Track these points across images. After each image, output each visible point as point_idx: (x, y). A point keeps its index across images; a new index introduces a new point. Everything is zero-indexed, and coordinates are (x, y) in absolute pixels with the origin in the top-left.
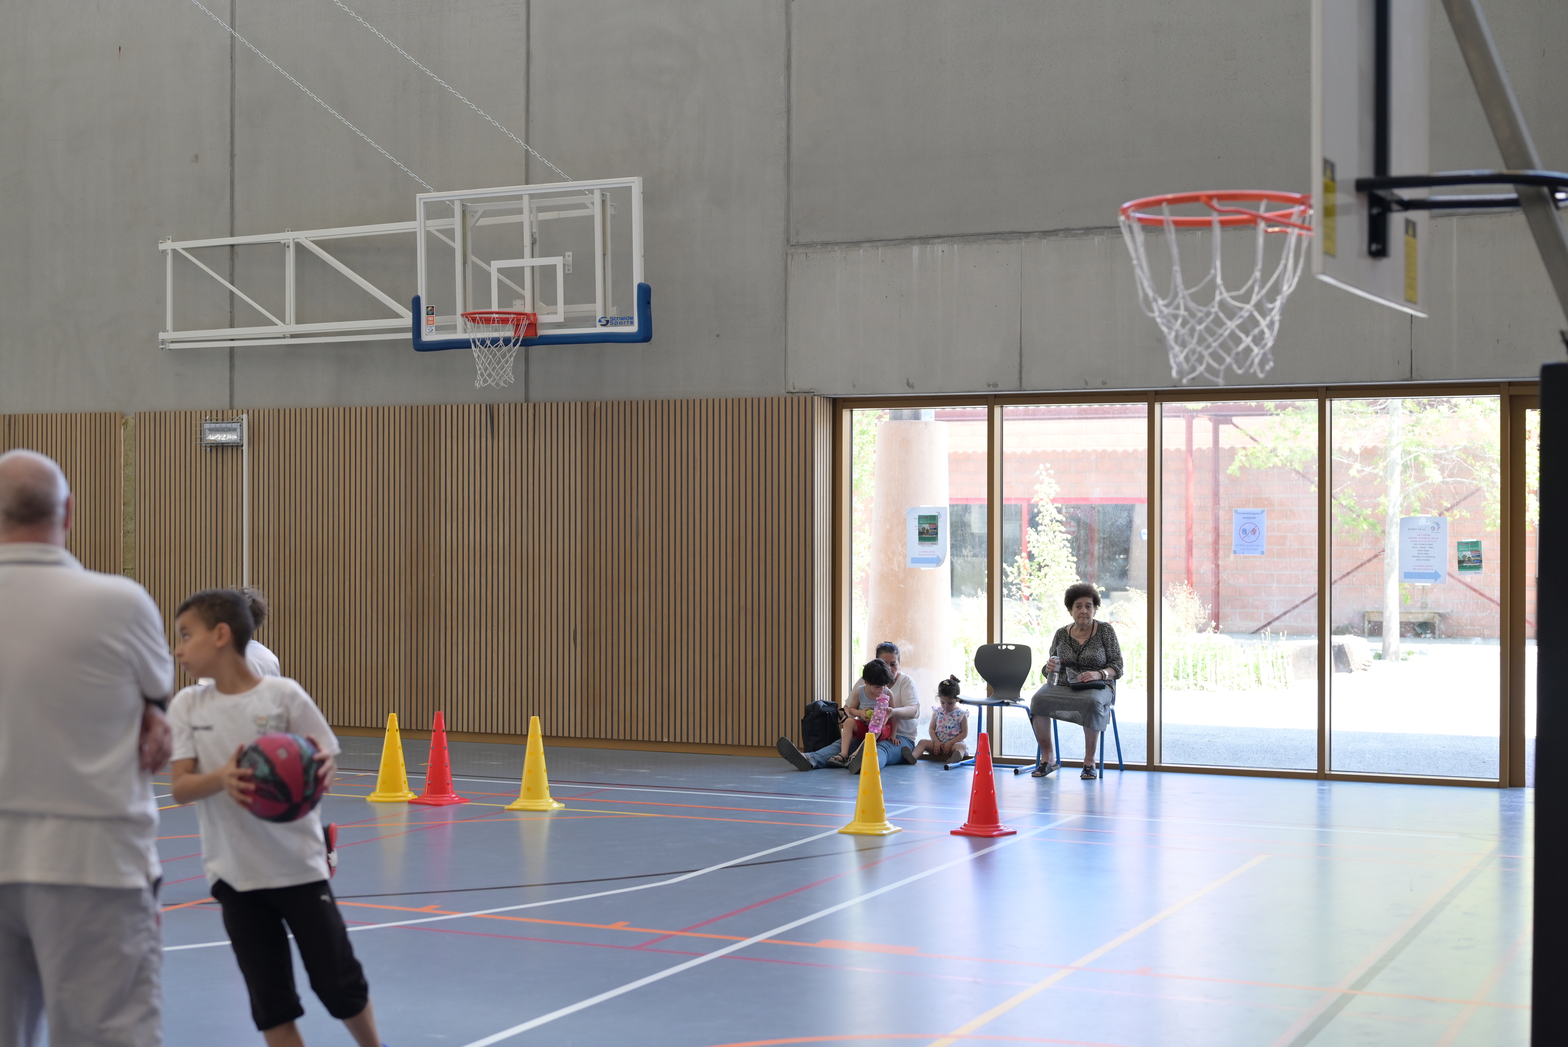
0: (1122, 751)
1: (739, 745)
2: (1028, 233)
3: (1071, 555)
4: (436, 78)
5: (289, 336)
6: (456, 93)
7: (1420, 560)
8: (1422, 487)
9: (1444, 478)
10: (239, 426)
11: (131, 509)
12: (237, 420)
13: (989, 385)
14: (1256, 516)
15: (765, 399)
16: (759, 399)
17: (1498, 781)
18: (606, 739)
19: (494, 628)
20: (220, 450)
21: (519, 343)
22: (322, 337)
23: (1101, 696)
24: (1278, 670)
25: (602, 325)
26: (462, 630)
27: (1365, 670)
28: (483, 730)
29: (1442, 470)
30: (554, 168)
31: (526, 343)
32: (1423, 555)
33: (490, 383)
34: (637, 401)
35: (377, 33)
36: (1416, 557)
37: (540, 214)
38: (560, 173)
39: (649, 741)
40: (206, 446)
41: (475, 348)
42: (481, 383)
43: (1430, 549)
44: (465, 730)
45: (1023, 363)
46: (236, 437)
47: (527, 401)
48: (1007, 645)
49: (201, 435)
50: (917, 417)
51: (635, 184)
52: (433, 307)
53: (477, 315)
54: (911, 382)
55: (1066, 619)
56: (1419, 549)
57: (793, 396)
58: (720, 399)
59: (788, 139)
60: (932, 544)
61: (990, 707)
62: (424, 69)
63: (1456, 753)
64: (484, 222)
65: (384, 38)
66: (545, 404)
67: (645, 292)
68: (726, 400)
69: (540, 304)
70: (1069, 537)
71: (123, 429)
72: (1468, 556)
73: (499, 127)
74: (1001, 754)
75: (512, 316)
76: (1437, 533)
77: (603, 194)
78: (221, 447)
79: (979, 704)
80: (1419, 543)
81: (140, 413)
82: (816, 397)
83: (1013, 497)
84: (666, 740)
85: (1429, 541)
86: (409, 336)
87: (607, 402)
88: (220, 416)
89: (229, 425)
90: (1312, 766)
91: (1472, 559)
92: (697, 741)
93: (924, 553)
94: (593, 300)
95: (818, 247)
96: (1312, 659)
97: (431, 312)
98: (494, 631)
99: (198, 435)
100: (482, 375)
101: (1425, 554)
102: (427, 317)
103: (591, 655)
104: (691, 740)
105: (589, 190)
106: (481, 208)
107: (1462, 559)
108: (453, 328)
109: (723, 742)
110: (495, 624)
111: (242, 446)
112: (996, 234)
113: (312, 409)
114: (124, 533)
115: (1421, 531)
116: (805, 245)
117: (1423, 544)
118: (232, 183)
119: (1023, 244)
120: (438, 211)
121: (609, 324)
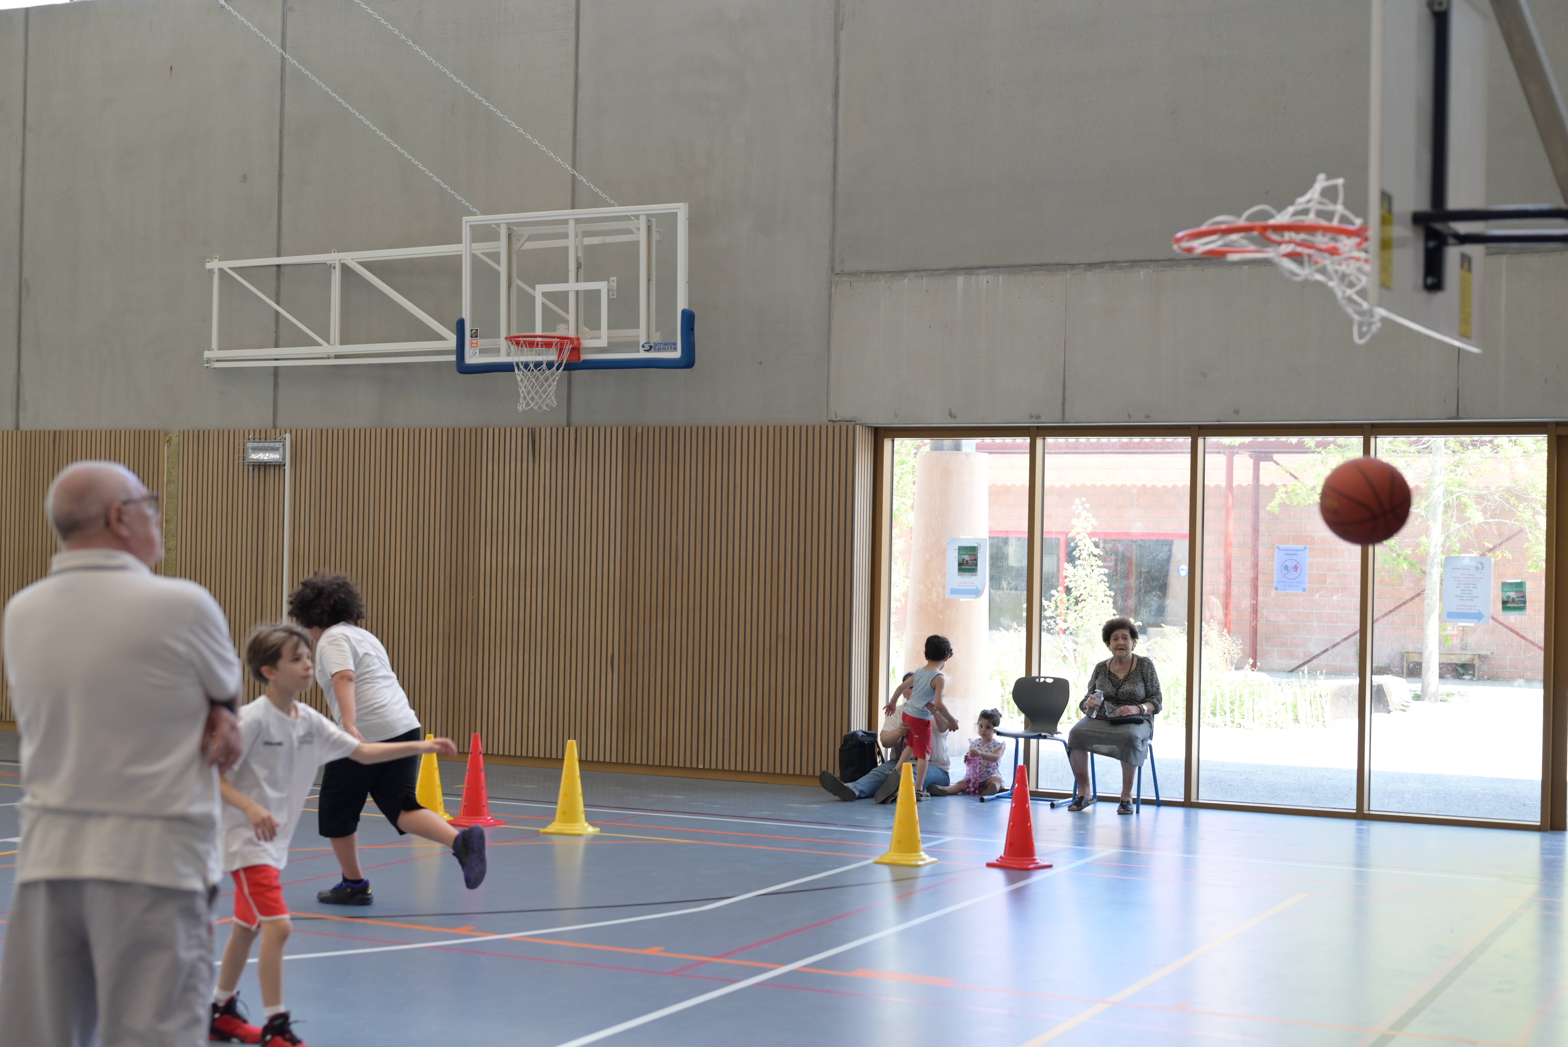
0: (1159, 787)
1: (774, 773)
2: (1074, 265)
3: (1108, 589)
4: (484, 102)
5: (333, 356)
6: (504, 117)
7: (1463, 600)
8: (1464, 527)
9: (1485, 519)
10: (281, 446)
11: (173, 527)
12: (280, 439)
13: (1031, 417)
14: (1298, 552)
15: (807, 427)
16: (801, 427)
17: (1539, 824)
18: (641, 764)
19: (531, 651)
20: (262, 469)
21: (562, 367)
22: (366, 358)
23: (1139, 731)
24: (1316, 709)
25: (646, 351)
26: (499, 653)
27: (1404, 711)
28: (518, 754)
29: (1484, 511)
30: (600, 193)
31: (570, 367)
32: (1467, 595)
33: (532, 407)
34: (679, 427)
35: (427, 56)
36: (1459, 596)
37: (585, 239)
38: (606, 198)
39: (685, 768)
40: (248, 465)
41: (519, 371)
42: (524, 406)
43: (1473, 589)
44: (501, 753)
45: (1066, 395)
46: (278, 457)
47: (569, 425)
48: (1045, 678)
49: (244, 454)
50: (958, 448)
51: (681, 210)
52: (477, 330)
53: (521, 339)
54: (953, 412)
55: (1105, 654)
56: (1463, 588)
57: (835, 424)
58: (762, 427)
59: (835, 168)
60: (972, 575)
61: (1027, 739)
62: (473, 93)
63: (1496, 796)
64: (530, 245)
65: (434, 62)
66: (587, 428)
67: (689, 318)
68: (768, 427)
69: (584, 329)
70: (1107, 571)
71: (166, 447)
72: (1512, 597)
73: (546, 152)
74: (1037, 787)
75: (556, 340)
76: (1481, 573)
77: (648, 220)
78: (263, 466)
79: (1016, 737)
80: (1462, 582)
81: (184, 431)
82: (858, 426)
83: (1054, 530)
84: (701, 766)
85: (1472, 581)
86: (453, 358)
87: (648, 428)
88: (263, 435)
89: (272, 444)
90: (1351, 805)
91: (1517, 599)
92: (733, 768)
93: (964, 584)
94: (637, 326)
95: (863, 275)
96: (1350, 699)
97: (474, 335)
98: (531, 654)
99: (241, 455)
100: (525, 398)
101: (1468, 594)
102: (471, 340)
103: (628, 680)
104: (726, 768)
105: (634, 216)
106: (527, 232)
107: (1506, 599)
108: (497, 351)
109: (758, 770)
110: (533, 647)
111: (284, 465)
112: (1041, 265)
113: (354, 430)
115: (1465, 571)
116: (850, 274)
117: (1467, 584)
118: (280, 203)
119: (1069, 275)
120: (483, 234)
121: (652, 350)
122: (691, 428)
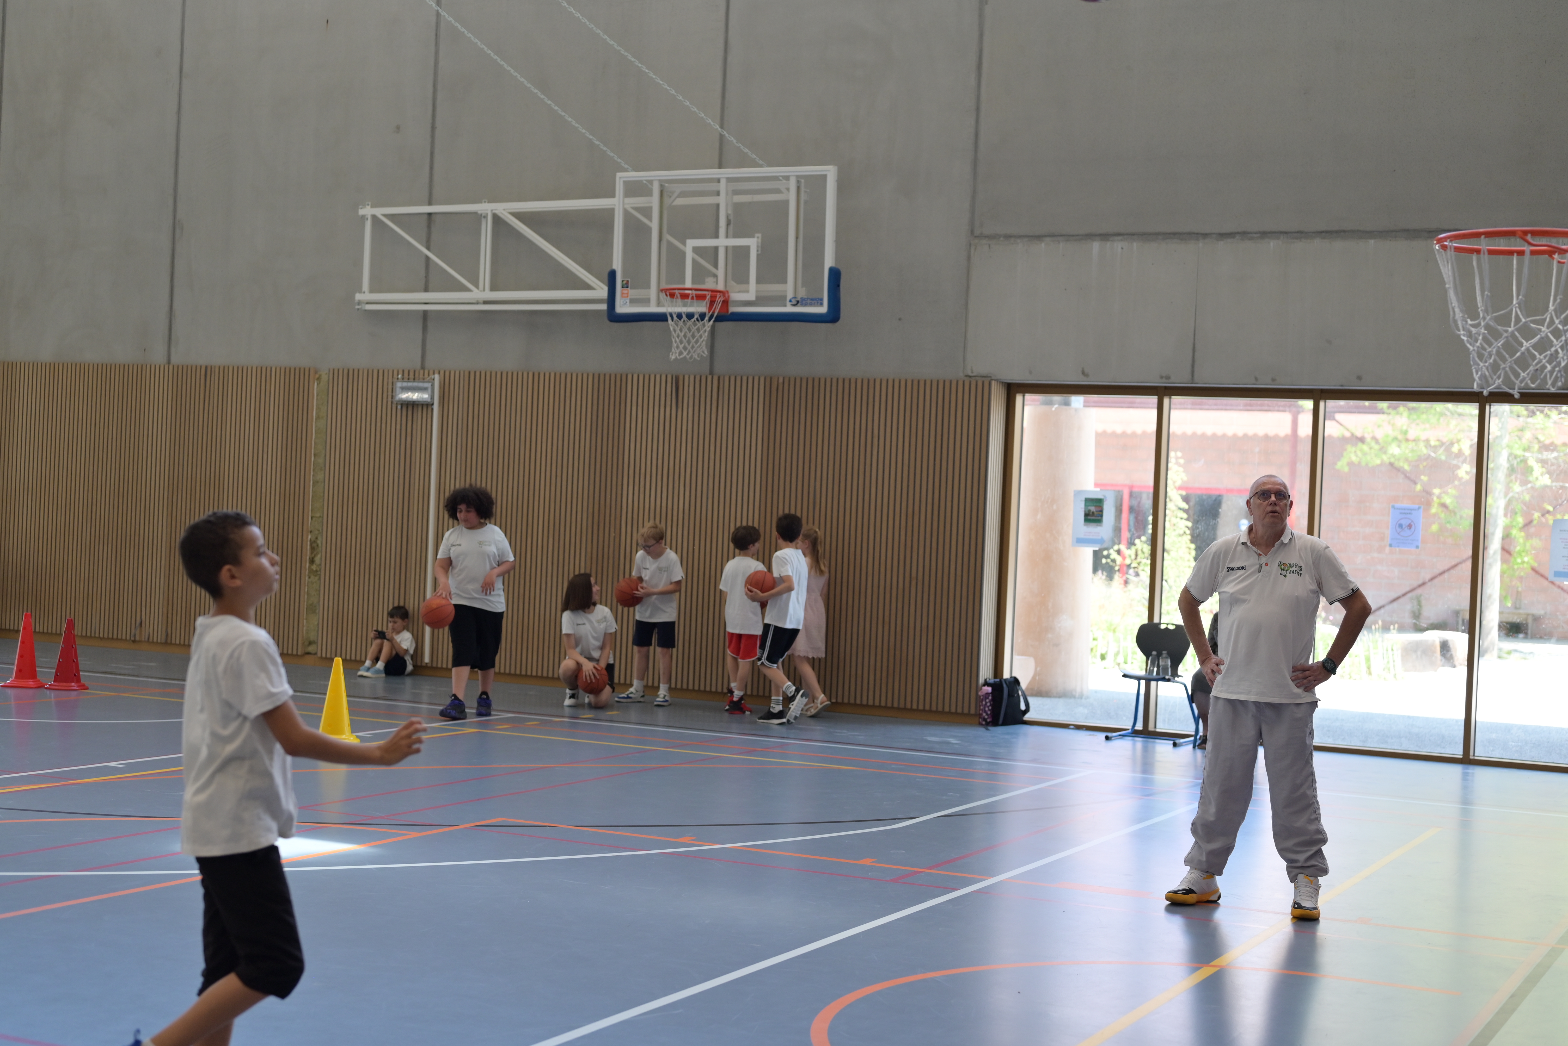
2: (1206, 234)
4: (637, 63)
5: (482, 302)
8: (1527, 489)
10: (432, 386)
11: (321, 461)
12: (429, 379)
13: (1162, 377)
14: (1413, 512)
15: (944, 381)
16: (938, 381)
20: (410, 408)
21: (713, 319)
22: (515, 304)
24: (1388, 662)
25: (792, 305)
30: (750, 153)
31: (720, 319)
33: (685, 355)
34: (820, 378)
35: (581, 17)
36: (1566, 557)
37: (735, 197)
38: (756, 159)
40: (397, 404)
41: (672, 321)
42: (677, 355)
45: (1196, 357)
46: (427, 396)
47: (711, 373)
48: (1167, 624)
49: (392, 392)
50: (1067, 404)
51: (831, 172)
52: (628, 281)
53: (677, 292)
54: (1086, 371)
57: (971, 379)
58: (900, 380)
59: (977, 135)
60: (1097, 525)
61: (1149, 681)
62: (626, 54)
64: (680, 201)
65: (588, 23)
66: (730, 377)
67: (835, 275)
69: (732, 283)
71: (316, 384)
73: (697, 113)
74: (1155, 727)
75: (710, 293)
77: (798, 180)
78: (411, 405)
79: (1139, 679)
81: (334, 369)
82: (993, 382)
86: (604, 307)
87: (789, 378)
89: (421, 385)
90: (1458, 751)
93: (1089, 533)
94: (784, 281)
95: (1002, 239)
96: (1419, 653)
97: (625, 286)
99: (390, 394)
100: (678, 347)
102: (622, 290)
105: (783, 177)
106: (678, 189)
108: (646, 301)
109: (889, 704)
111: (433, 404)
112: (1174, 234)
113: (502, 373)
114: (313, 483)
116: (988, 237)
118: (432, 154)
119: (1201, 245)
120: (635, 189)
121: (799, 304)
122: (832, 379)
